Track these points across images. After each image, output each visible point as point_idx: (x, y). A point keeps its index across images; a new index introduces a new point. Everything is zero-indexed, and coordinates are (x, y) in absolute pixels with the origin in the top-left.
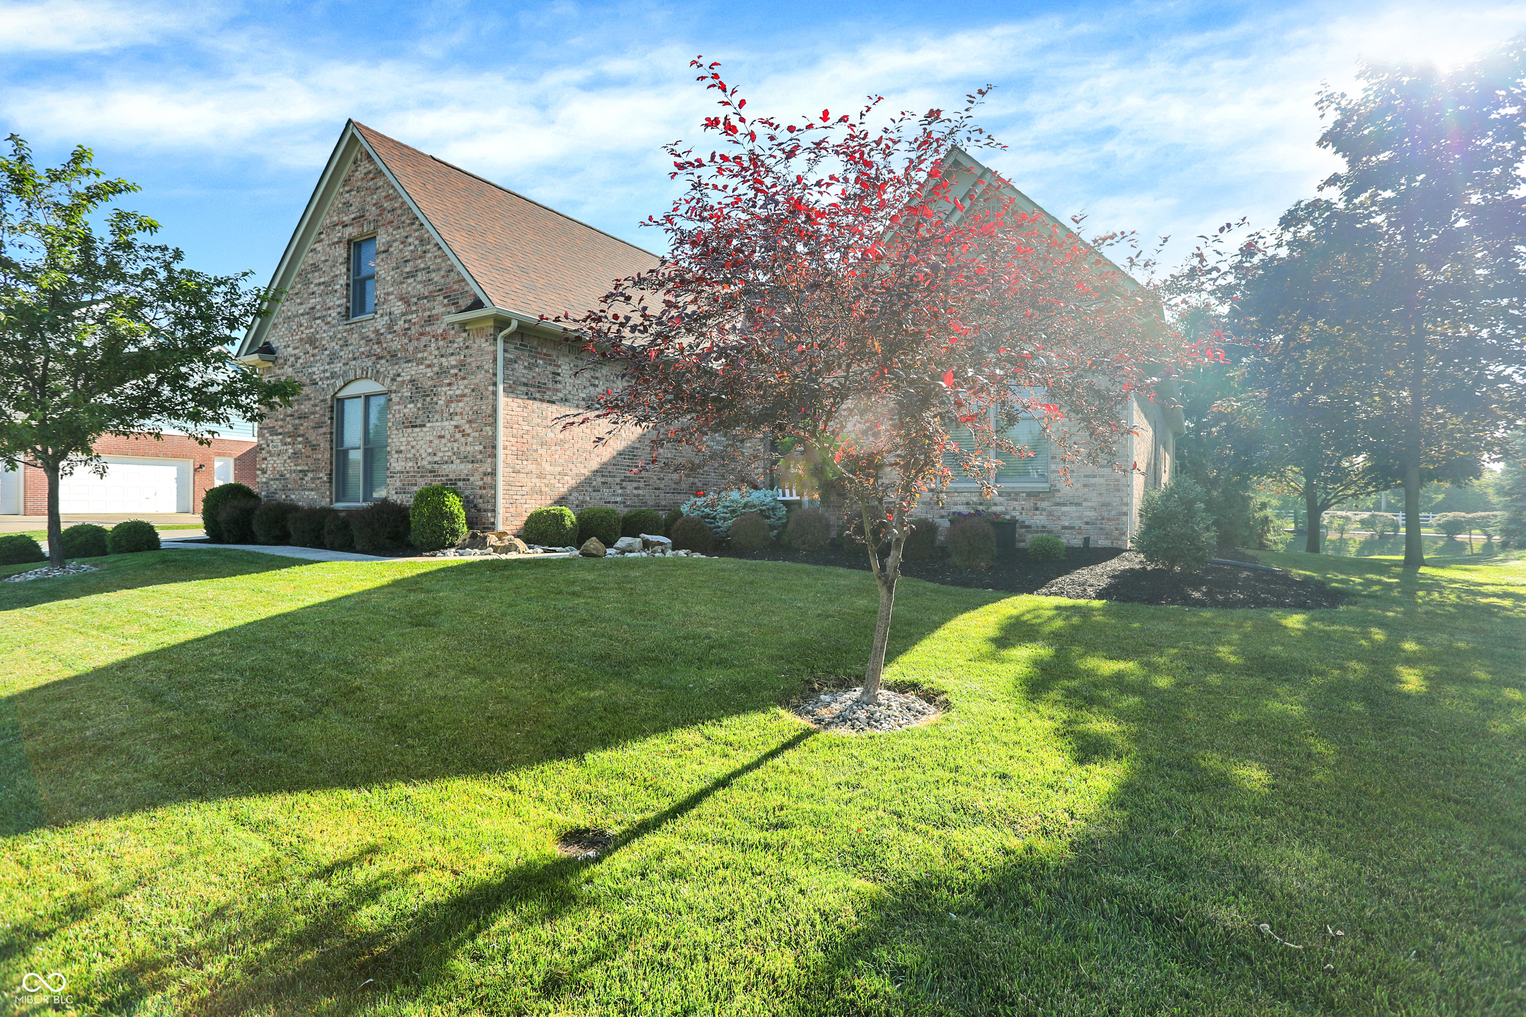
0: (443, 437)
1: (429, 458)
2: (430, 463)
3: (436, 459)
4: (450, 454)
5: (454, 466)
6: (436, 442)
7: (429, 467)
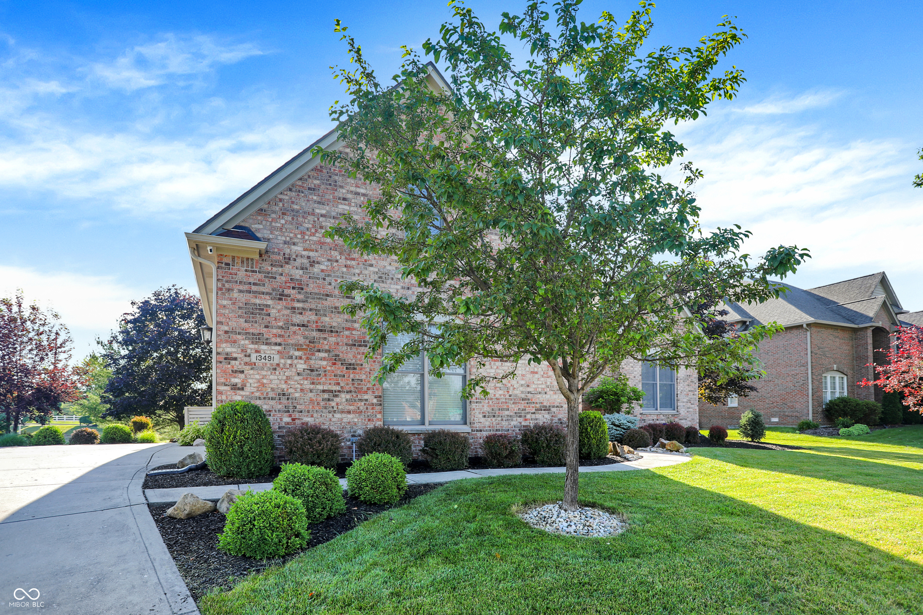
0: (537, 373)
1: (521, 389)
2: (522, 392)
3: (529, 389)
4: (543, 386)
5: (547, 396)
6: (529, 376)
7: (523, 396)
